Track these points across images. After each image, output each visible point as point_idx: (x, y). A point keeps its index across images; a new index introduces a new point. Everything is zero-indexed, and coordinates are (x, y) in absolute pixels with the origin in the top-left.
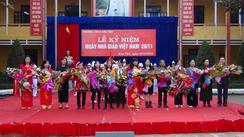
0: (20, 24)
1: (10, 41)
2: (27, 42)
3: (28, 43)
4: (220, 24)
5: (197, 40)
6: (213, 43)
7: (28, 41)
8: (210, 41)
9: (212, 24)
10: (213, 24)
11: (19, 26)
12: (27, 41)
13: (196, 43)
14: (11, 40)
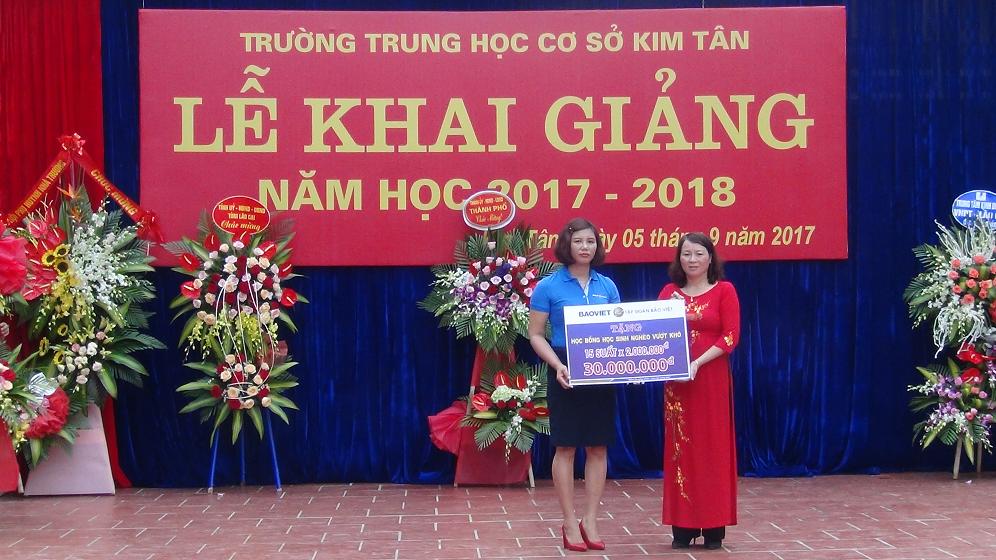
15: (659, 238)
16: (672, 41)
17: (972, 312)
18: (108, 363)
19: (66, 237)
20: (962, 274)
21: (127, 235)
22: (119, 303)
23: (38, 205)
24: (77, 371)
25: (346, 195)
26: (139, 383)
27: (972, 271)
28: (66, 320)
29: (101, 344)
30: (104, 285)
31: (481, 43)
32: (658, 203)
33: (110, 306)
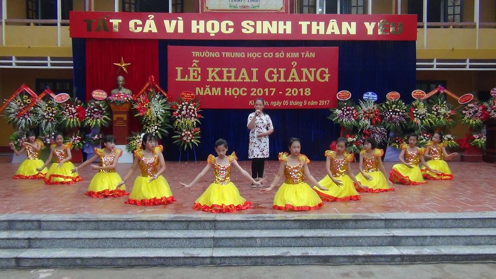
0: (32, 21)
1: (11, 58)
2: (49, 62)
3: (52, 65)
4: (487, 24)
5: (435, 60)
6: (471, 67)
7: (52, 59)
8: (464, 61)
9: (468, 24)
10: (472, 24)
11: (32, 24)
12: (49, 58)
13: (432, 66)
14: (14, 58)
15: (292, 103)
16: (296, 55)
17: (367, 122)
18: (160, 131)
19: (150, 101)
20: (365, 112)
21: (164, 100)
22: (162, 117)
23: (143, 93)
24: (152, 133)
25: (217, 91)
26: (167, 135)
27: (368, 112)
28: (150, 121)
29: (158, 126)
30: (159, 112)
31: (250, 55)
32: (292, 94)
33: (160, 117)
